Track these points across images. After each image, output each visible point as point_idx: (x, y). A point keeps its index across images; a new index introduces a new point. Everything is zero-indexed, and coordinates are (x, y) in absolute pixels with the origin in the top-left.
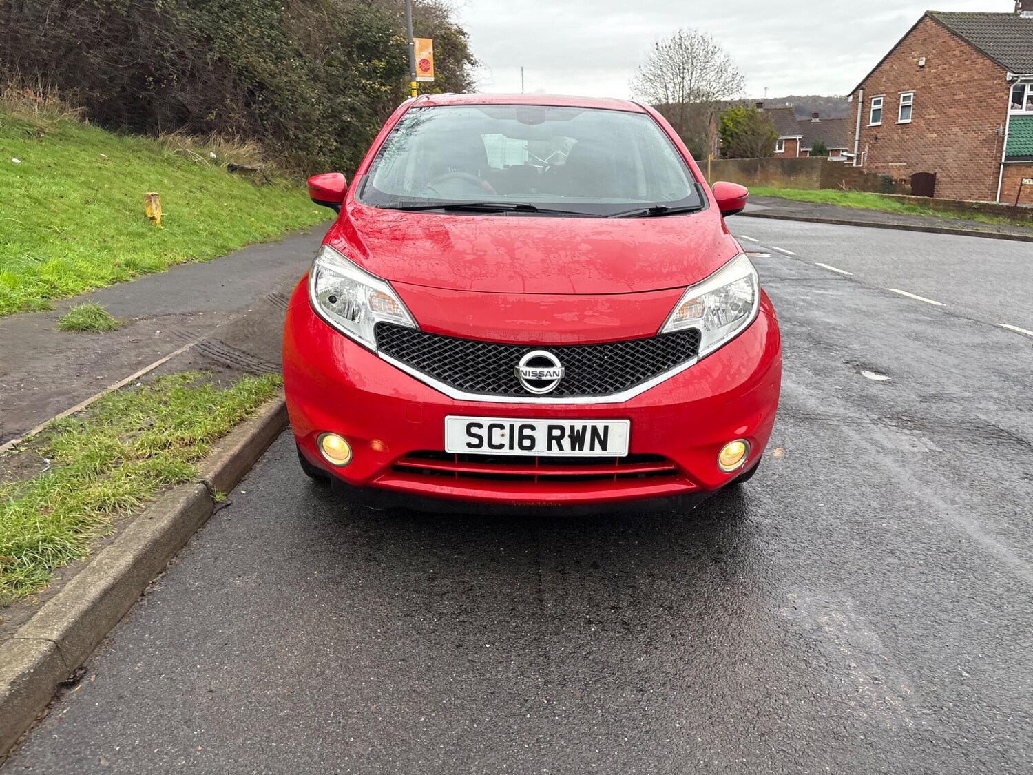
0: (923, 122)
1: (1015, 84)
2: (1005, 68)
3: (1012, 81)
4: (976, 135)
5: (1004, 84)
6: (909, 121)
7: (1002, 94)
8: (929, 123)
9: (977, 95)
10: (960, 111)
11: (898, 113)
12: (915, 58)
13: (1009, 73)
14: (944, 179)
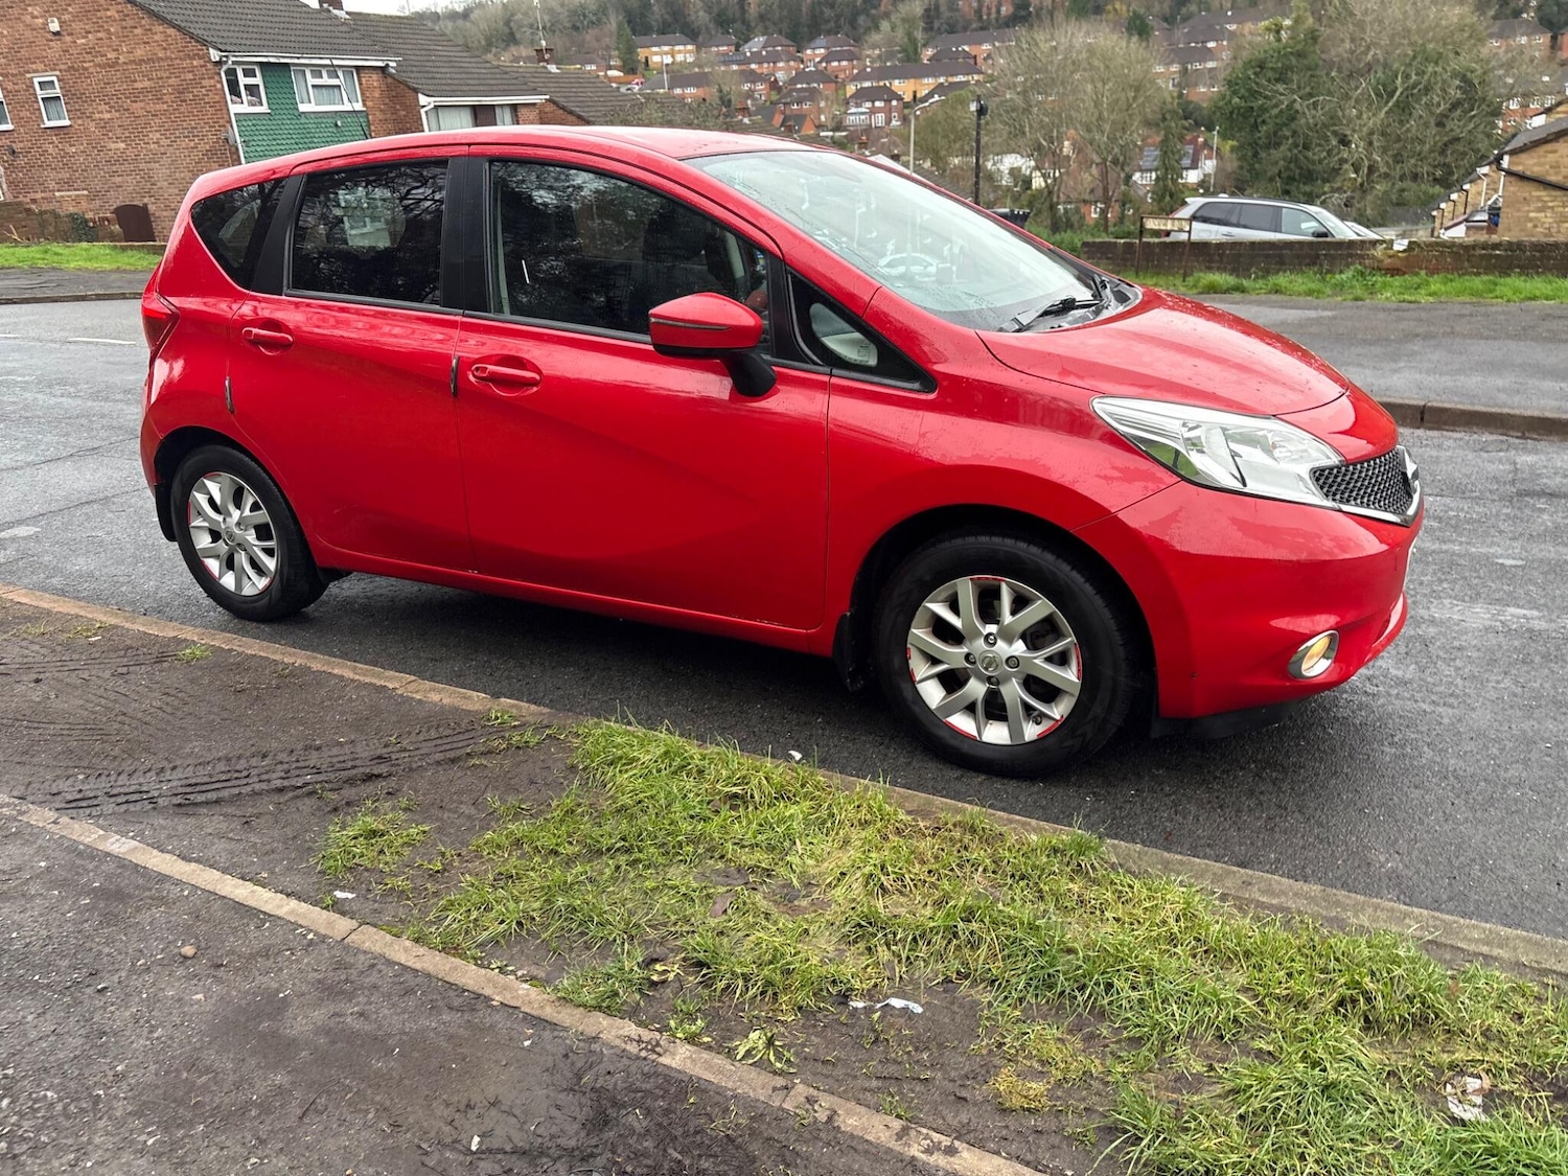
0: (92, 124)
1: (225, 67)
2: (205, 43)
3: (219, 63)
4: (192, 144)
5: (209, 66)
6: (67, 122)
7: (212, 82)
8: (104, 126)
9: (172, 81)
10: (152, 107)
11: (39, 109)
12: (37, 17)
13: (212, 51)
14: (165, 213)
